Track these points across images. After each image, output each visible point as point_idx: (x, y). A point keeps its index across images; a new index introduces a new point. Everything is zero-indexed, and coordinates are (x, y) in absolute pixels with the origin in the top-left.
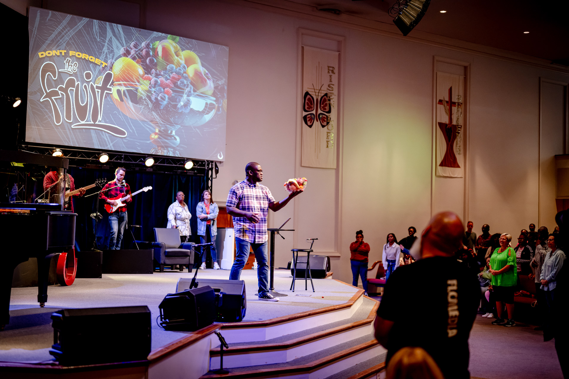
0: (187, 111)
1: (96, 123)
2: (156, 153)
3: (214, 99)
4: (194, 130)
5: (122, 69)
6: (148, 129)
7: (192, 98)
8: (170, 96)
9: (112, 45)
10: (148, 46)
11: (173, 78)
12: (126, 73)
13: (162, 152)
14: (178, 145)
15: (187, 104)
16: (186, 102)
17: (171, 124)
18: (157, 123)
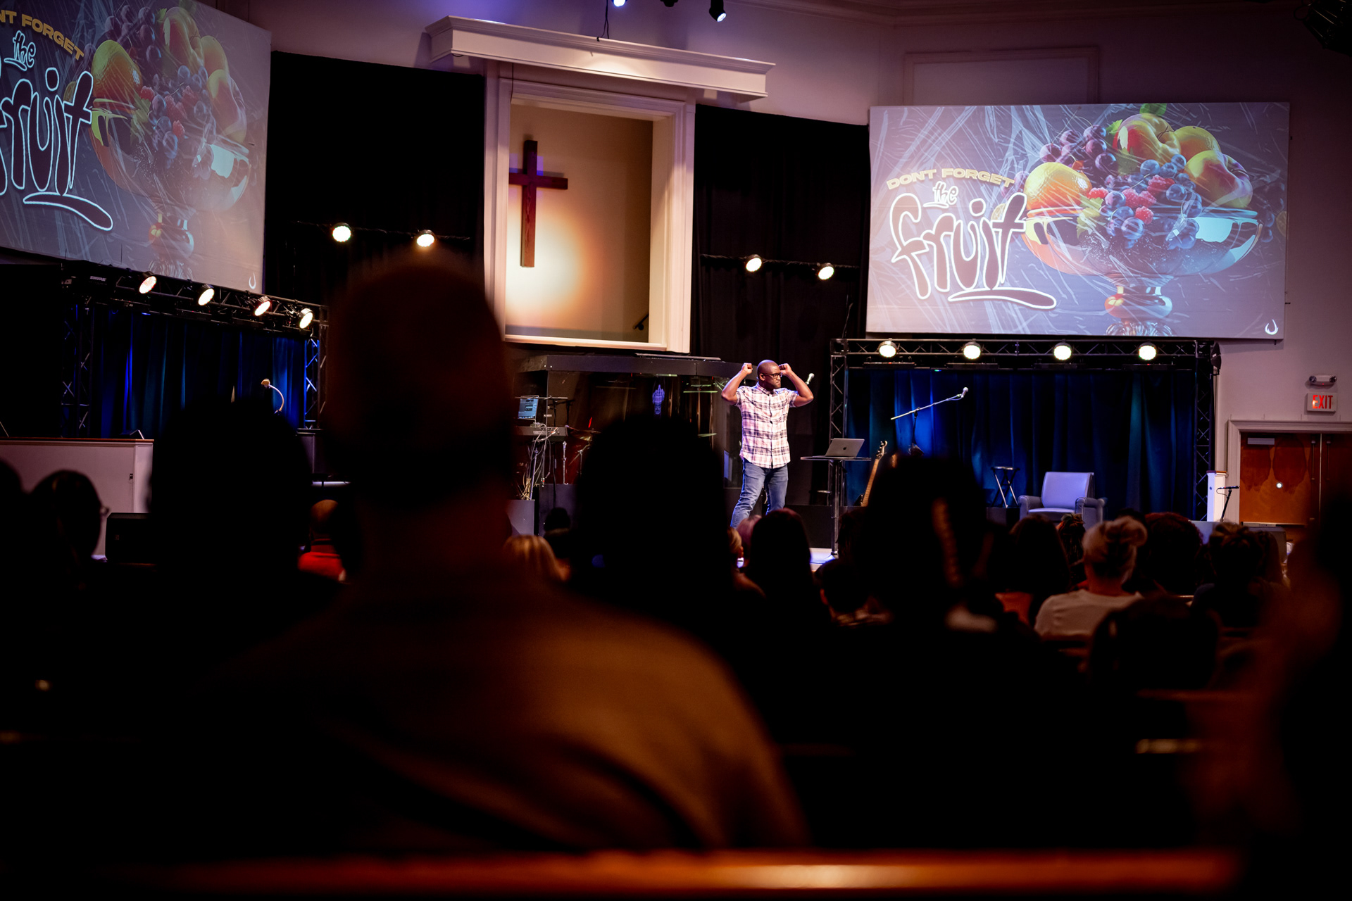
0: (1189, 245)
1: (994, 289)
2: (1118, 332)
3: (1255, 213)
4: (1205, 281)
5: (1045, 185)
6: (1100, 290)
7: (1198, 220)
8: (1148, 222)
9: (1023, 145)
10: (1097, 133)
11: (1155, 185)
12: (1053, 191)
13: (1132, 330)
14: (1167, 314)
15: (1190, 230)
16: (1185, 228)
17: (1152, 275)
18: (1119, 277)
